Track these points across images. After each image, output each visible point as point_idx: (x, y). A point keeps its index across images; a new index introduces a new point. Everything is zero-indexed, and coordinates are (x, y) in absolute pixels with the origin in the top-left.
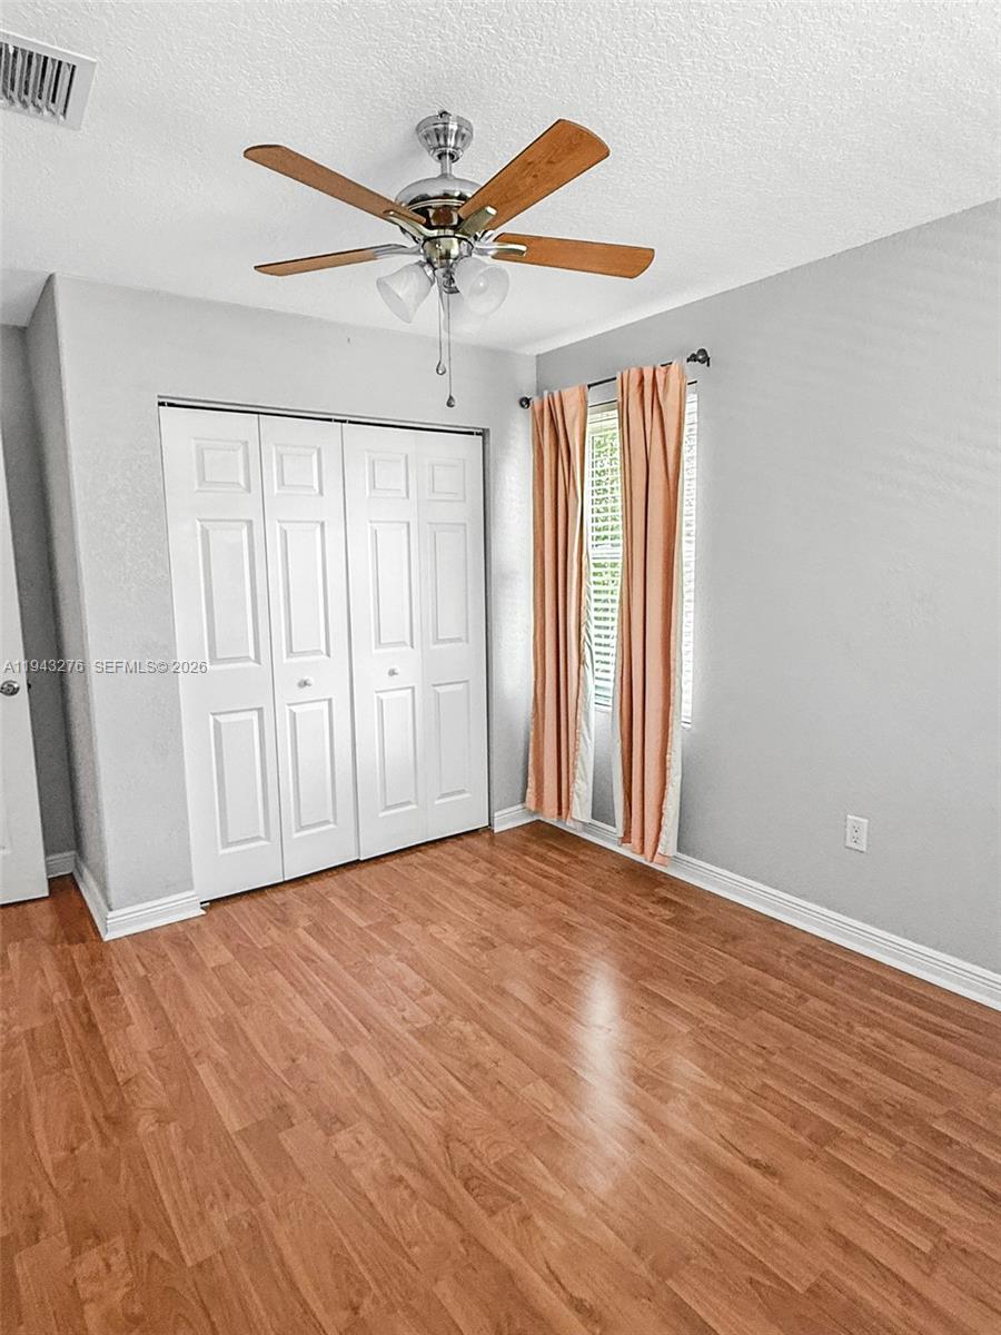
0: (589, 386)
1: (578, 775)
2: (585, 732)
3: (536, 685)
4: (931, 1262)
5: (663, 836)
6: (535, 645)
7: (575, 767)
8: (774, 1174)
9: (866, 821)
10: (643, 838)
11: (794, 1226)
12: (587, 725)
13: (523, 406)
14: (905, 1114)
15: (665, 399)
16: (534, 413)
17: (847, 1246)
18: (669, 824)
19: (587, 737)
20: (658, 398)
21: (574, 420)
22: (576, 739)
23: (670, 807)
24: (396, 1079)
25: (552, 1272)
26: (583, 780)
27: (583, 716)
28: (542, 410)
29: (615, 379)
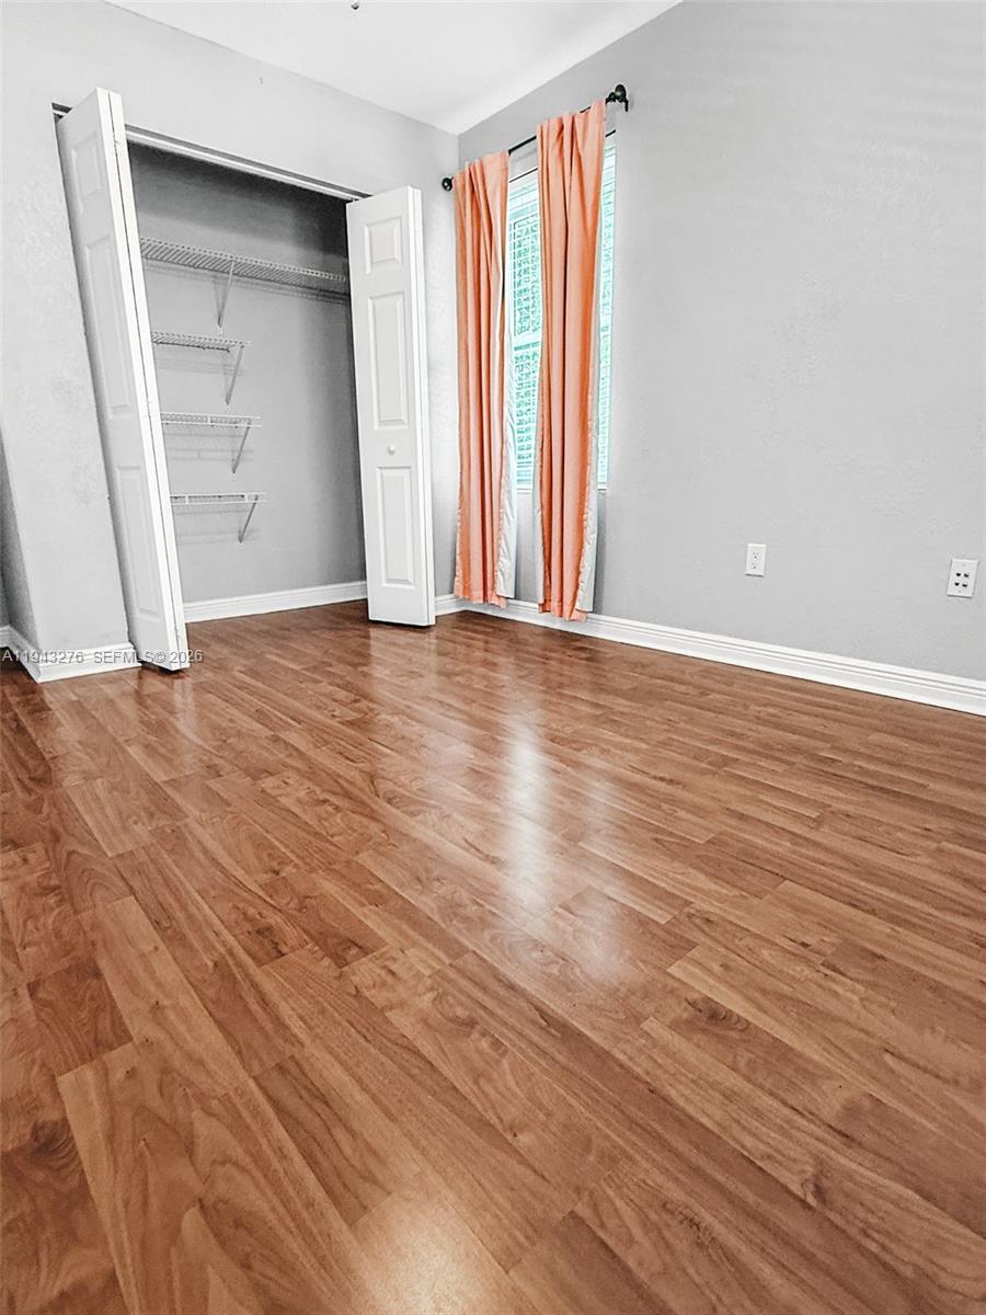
0: (510, 151)
1: (502, 553)
2: (509, 512)
3: (461, 478)
4: (819, 822)
5: (580, 592)
6: (460, 435)
7: (499, 546)
8: (679, 783)
9: (764, 546)
10: (561, 600)
11: (695, 809)
12: (511, 505)
13: (445, 188)
14: (796, 750)
15: (583, 146)
16: (456, 193)
17: (742, 817)
18: (586, 581)
19: (510, 516)
20: (577, 149)
21: (494, 192)
22: (500, 519)
23: (586, 564)
24: (324, 748)
25: (471, 845)
26: (506, 557)
27: (506, 496)
28: (464, 186)
29: (535, 138)
